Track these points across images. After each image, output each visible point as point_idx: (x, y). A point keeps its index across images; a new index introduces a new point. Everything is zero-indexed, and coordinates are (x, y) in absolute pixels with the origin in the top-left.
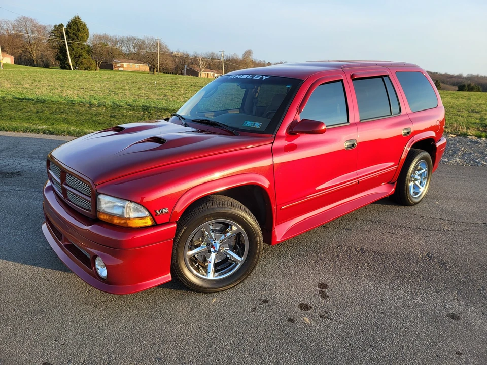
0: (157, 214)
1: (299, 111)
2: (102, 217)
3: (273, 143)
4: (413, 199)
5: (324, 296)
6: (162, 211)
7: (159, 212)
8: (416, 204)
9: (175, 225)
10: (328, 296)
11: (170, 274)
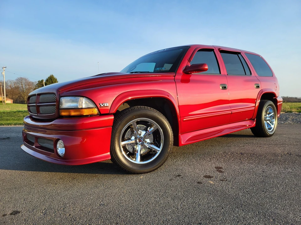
0: (101, 106)
1: (189, 61)
2: (64, 114)
3: (175, 76)
4: (268, 132)
5: (221, 172)
6: (104, 105)
7: (102, 105)
8: (271, 135)
9: (113, 118)
10: (224, 172)
11: (109, 153)
